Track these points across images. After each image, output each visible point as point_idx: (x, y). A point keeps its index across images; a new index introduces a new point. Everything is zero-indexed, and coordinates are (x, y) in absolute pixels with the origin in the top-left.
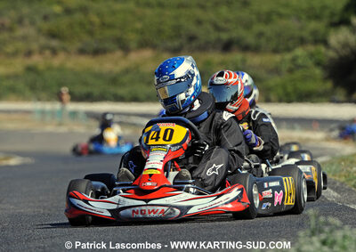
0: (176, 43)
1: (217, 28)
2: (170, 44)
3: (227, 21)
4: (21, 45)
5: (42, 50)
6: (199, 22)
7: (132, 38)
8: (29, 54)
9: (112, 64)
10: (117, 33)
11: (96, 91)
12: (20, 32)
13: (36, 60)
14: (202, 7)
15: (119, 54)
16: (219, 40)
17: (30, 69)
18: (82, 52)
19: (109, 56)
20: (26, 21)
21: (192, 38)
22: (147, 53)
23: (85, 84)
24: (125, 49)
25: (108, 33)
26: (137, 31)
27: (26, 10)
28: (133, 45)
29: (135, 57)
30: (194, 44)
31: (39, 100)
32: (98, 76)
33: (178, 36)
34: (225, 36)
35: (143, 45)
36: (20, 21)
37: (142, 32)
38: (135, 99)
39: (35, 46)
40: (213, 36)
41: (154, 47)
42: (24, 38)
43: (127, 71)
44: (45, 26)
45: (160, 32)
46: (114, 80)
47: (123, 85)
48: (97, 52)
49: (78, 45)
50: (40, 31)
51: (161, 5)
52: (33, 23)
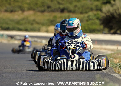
0: (43, 9)
1: (59, 3)
2: (40, 9)
6: (52, 1)
7: (26, 6)
9: (17, 16)
10: (20, 4)
11: (11, 27)
15: (20, 12)
16: (59, 8)
18: (6, 11)
19: (16, 13)
21: (49, 7)
22: (31, 12)
23: (7, 23)
24: (23, 10)
25: (16, 4)
26: (27, 4)
28: (26, 9)
29: (27, 14)
30: (50, 9)
32: (12, 21)
33: (44, 6)
34: (62, 7)
37: (29, 4)
38: (26, 30)
40: (58, 6)
41: (34, 10)
43: (23, 19)
45: (36, 4)
46: (18, 22)
47: (22, 24)
48: (12, 11)
49: (5, 8)
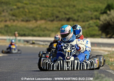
0: (52, 18)
1: (65, 14)
2: (50, 19)
3: (69, 12)
4: (3, 18)
5: (10, 20)
6: (59, 12)
7: (38, 17)
8: (6, 21)
9: (32, 24)
10: (34, 15)
11: (27, 33)
12: (3, 14)
13: (8, 23)
14: (60, 7)
15: (34, 21)
16: (66, 18)
17: (6, 26)
18: (23, 21)
19: (31, 22)
20: (5, 11)
21: (57, 17)
22: (43, 21)
23: (23, 31)
24: (36, 20)
25: (31, 15)
26: (39, 14)
27: (5, 7)
28: (38, 19)
29: (39, 23)
30: (58, 19)
31: (9, 36)
32: (27, 28)
33: (53, 16)
34: (68, 17)
35: (42, 19)
36: (3, 11)
37: (41, 15)
38: (39, 36)
39: (8, 19)
40: (64, 16)
41: (45, 19)
42: (4, 16)
43: (37, 27)
44: (11, 12)
45: (47, 15)
46: (32, 30)
47: (35, 31)
48: (27, 21)
49: (21, 19)
50: (9, 14)
51: (47, 6)
52: (7, 12)
